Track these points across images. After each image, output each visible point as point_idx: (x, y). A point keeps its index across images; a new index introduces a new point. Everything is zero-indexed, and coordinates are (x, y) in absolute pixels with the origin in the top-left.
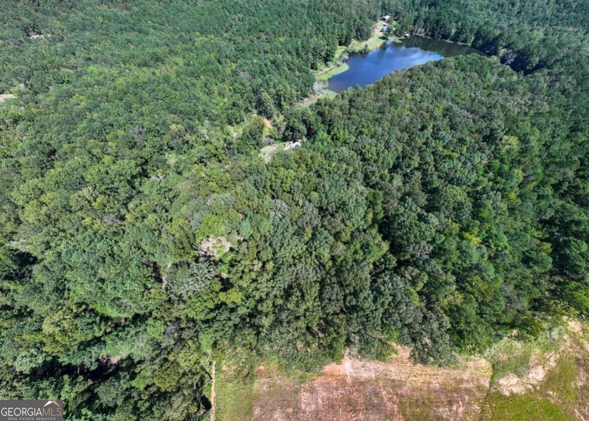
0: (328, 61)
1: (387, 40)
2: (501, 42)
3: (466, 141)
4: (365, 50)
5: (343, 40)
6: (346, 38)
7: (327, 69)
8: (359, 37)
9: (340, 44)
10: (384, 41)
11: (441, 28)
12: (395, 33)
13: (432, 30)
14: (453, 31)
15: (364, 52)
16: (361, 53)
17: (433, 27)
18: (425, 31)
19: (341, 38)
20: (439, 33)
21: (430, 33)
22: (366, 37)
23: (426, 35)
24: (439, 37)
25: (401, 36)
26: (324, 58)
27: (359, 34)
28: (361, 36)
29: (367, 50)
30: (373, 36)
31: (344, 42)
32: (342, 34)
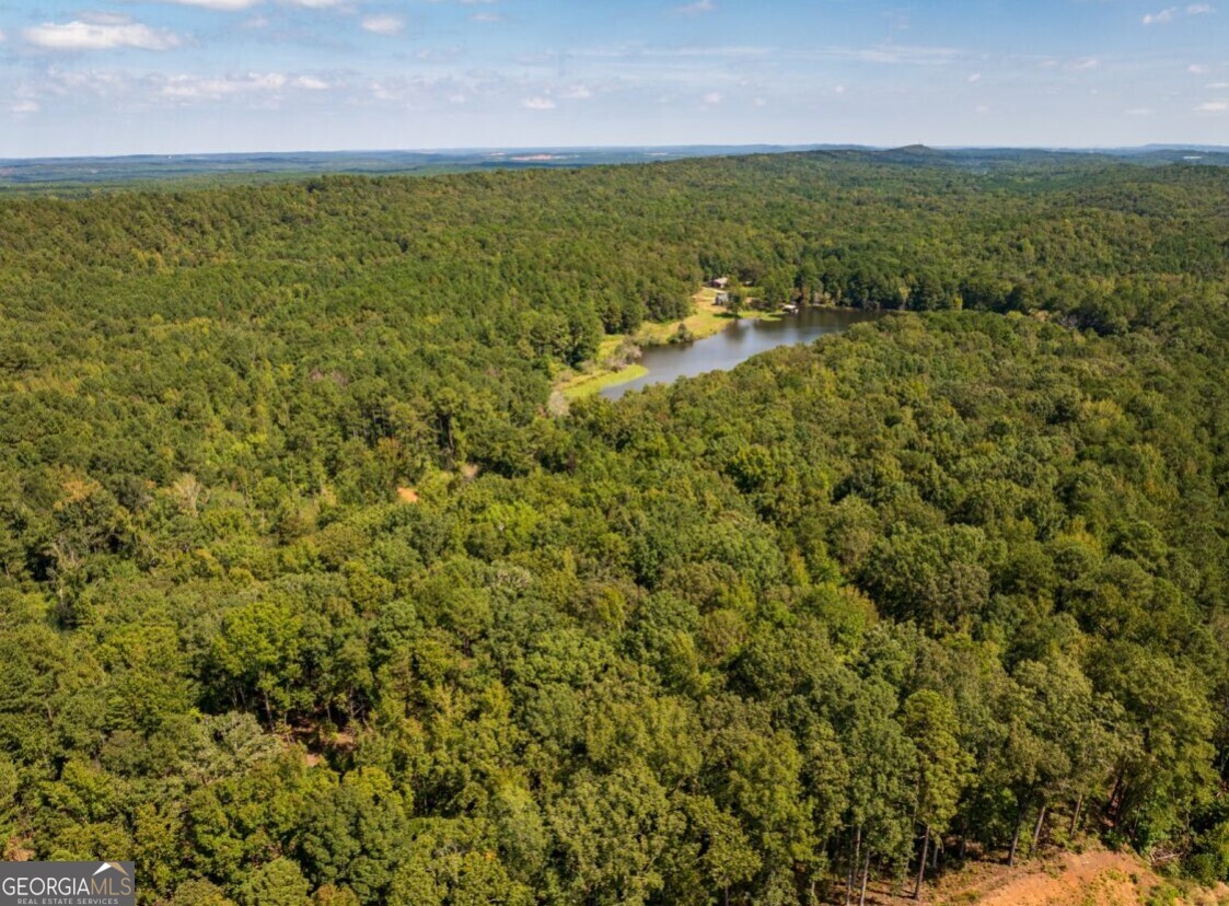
0: (580, 359)
1: (738, 317)
2: (1026, 300)
3: (1004, 425)
4: (681, 337)
5: (617, 321)
6: (624, 317)
7: (582, 378)
8: (661, 316)
9: (610, 330)
10: (732, 320)
11: (870, 289)
12: (755, 306)
13: (850, 293)
14: (904, 292)
15: (679, 341)
16: (672, 342)
17: (850, 287)
18: (834, 295)
19: (608, 317)
20: (871, 299)
21: (847, 300)
22: (675, 313)
23: (840, 304)
24: (875, 307)
25: (775, 309)
26: (567, 353)
27: (659, 309)
28: (664, 312)
29: (687, 336)
30: (696, 313)
31: (618, 325)
32: (610, 310)
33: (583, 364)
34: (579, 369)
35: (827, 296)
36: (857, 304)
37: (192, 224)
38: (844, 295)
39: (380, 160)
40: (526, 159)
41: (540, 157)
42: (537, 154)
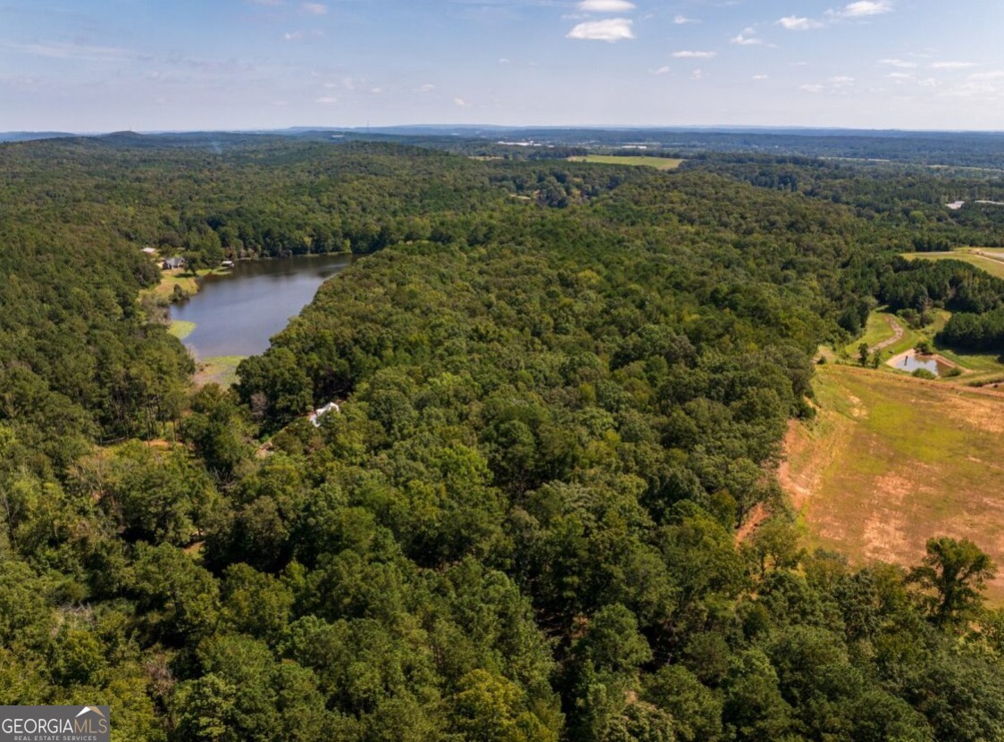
1: (196, 276)
4: (181, 295)
10: (193, 278)
11: (281, 241)
13: (266, 246)
14: (308, 240)
16: (175, 301)
17: (265, 242)
18: (256, 250)
20: (284, 248)
21: (266, 252)
23: (262, 255)
24: (289, 254)
35: (250, 250)
36: (273, 254)
38: (263, 248)
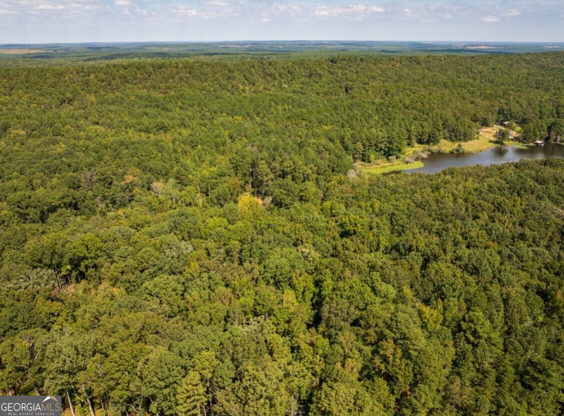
0: (391, 155)
4: (458, 151)
6: (430, 137)
7: (388, 164)
9: (419, 142)
12: (516, 139)
15: (456, 152)
16: (452, 153)
19: (420, 135)
22: (462, 137)
25: (528, 143)
26: (384, 151)
27: (453, 134)
28: (456, 136)
29: (461, 151)
30: (478, 138)
31: (426, 140)
32: (422, 132)
33: (390, 158)
34: (389, 160)
37: (270, 75)
39: (401, 46)
40: (474, 48)
41: (483, 47)
42: (481, 45)
